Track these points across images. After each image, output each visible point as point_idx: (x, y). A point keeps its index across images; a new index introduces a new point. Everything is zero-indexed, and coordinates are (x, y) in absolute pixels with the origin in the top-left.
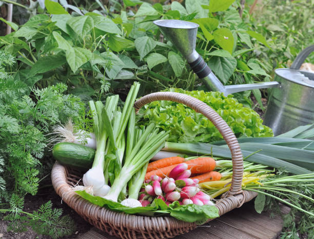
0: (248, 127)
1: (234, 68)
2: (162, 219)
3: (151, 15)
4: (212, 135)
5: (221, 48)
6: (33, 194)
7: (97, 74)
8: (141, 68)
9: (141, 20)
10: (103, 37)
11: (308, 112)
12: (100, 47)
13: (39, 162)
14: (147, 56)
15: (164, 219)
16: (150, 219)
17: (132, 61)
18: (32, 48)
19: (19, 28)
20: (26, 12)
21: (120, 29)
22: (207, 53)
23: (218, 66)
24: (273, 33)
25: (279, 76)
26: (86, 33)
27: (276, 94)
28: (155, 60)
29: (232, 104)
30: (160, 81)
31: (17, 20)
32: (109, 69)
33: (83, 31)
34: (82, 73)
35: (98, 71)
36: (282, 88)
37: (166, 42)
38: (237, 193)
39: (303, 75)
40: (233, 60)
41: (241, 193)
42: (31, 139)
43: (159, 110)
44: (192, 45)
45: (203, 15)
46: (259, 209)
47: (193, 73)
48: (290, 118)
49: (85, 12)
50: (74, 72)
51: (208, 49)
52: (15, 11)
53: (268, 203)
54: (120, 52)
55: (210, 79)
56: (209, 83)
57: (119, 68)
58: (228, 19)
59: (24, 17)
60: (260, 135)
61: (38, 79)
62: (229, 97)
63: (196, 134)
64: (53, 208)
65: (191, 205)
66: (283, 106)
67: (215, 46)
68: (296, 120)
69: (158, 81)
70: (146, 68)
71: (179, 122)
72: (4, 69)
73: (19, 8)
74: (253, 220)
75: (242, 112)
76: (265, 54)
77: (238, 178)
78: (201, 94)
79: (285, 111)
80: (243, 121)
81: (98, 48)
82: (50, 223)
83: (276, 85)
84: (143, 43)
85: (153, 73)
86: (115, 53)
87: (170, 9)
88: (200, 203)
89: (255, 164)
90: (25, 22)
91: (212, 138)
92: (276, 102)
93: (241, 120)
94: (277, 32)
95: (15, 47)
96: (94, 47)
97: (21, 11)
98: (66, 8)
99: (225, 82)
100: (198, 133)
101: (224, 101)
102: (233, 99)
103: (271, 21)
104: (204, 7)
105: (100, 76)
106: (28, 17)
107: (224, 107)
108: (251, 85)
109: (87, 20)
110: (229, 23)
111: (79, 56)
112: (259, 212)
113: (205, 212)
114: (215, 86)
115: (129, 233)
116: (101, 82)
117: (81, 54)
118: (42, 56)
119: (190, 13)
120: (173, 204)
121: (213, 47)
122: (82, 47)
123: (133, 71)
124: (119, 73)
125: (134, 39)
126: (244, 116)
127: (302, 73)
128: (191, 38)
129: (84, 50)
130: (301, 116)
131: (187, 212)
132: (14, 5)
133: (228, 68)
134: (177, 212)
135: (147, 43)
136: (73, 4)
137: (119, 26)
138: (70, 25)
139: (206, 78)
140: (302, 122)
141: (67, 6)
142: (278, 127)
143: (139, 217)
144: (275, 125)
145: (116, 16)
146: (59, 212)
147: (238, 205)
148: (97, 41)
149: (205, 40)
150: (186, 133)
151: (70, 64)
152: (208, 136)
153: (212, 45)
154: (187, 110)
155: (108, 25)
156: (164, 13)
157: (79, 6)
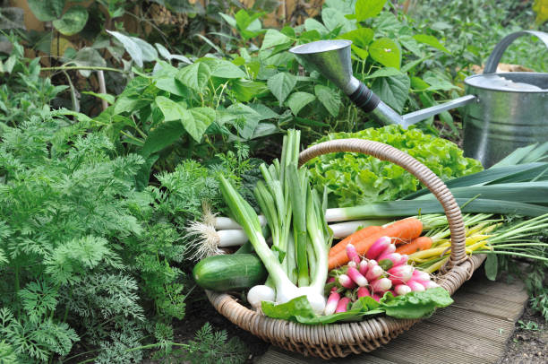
0: (445, 165)
1: (407, 87)
2: (374, 321)
3: (282, 43)
4: (401, 189)
5: (383, 66)
6: (181, 318)
7: (228, 137)
8: (284, 116)
9: (270, 54)
10: (225, 86)
11: (523, 128)
12: (224, 100)
13: (180, 272)
14: (288, 98)
15: (378, 321)
16: (359, 325)
17: (268, 110)
18: (137, 121)
19: (116, 99)
20: (121, 78)
21: (244, 70)
22: (366, 76)
23: (386, 91)
24: (442, 33)
25: (473, 87)
26: (203, 84)
27: (474, 112)
28: (300, 101)
29: (417, 138)
30: (312, 128)
31: (112, 90)
32: (242, 127)
33: (199, 83)
34: (208, 140)
35: (229, 132)
36: (481, 102)
37: (308, 75)
38: (463, 260)
39: (503, 78)
40: (404, 78)
41: (468, 260)
42: (164, 243)
43: (321, 169)
44: (347, 71)
45: (350, 26)
46: (492, 274)
47: (352, 108)
48: (501, 140)
49: (195, 59)
50: (199, 141)
51: (366, 72)
52: (108, 78)
53: (503, 263)
54: (251, 101)
55: (381, 111)
56: (381, 116)
57: (255, 122)
58: (384, 26)
59: (121, 84)
60: (464, 172)
61: (155, 160)
62: (410, 128)
63: (378, 192)
64: (213, 332)
65: (412, 294)
66: (487, 126)
67: (375, 65)
68: (509, 141)
69: (309, 129)
70: (290, 115)
71: (353, 179)
72: (108, 157)
73: (111, 74)
74: (484, 292)
75: (434, 147)
76: (439, 63)
78: (371, 133)
79: (492, 132)
80: (437, 159)
81: (221, 102)
82: (213, 352)
83: (472, 100)
84: (279, 83)
85: (300, 119)
86: (245, 103)
87: (305, 30)
88: (419, 287)
89: (473, 214)
90: (122, 90)
91: (400, 193)
92: (475, 122)
93: (433, 158)
94: (446, 31)
95: (116, 126)
96: (216, 102)
97: (115, 78)
98: (169, 59)
99: (400, 110)
100: (382, 189)
101: (404, 137)
102: (415, 130)
103: (431, 19)
104: (349, 17)
105: (233, 137)
106: (125, 82)
107: (408, 144)
108: (436, 108)
109: (199, 68)
110: (385, 31)
111: (200, 119)
112: (493, 278)
113: (434, 300)
114: (389, 119)
115: (331, 349)
116: (236, 146)
117: (201, 115)
118: (152, 129)
119: (331, 30)
120: (384, 298)
121: (372, 67)
122: (200, 106)
123: (274, 121)
124: (256, 128)
125: (266, 81)
126: (437, 152)
127: (501, 75)
128: (344, 61)
129: (204, 108)
130: (516, 134)
131: (409, 306)
132: (105, 72)
133: (399, 90)
134: (394, 308)
135: (284, 81)
136: (177, 53)
137: (242, 68)
138: (180, 79)
139: (375, 111)
140: (518, 142)
141: (170, 56)
142: (485, 156)
143: (343, 325)
144: (481, 154)
145: (234, 56)
146: (223, 336)
147: (468, 277)
148: (218, 94)
149: (359, 60)
150: (365, 193)
151: (190, 133)
152: (394, 192)
153: (371, 64)
154: (358, 160)
155: (227, 68)
156: (298, 38)
157: (184, 53)
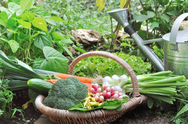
15: (101, 111)
38: (138, 95)
77: (136, 87)
147: (140, 102)
